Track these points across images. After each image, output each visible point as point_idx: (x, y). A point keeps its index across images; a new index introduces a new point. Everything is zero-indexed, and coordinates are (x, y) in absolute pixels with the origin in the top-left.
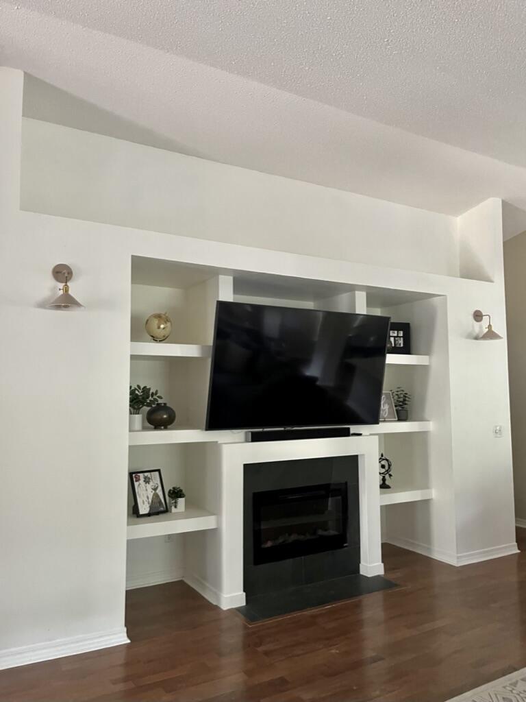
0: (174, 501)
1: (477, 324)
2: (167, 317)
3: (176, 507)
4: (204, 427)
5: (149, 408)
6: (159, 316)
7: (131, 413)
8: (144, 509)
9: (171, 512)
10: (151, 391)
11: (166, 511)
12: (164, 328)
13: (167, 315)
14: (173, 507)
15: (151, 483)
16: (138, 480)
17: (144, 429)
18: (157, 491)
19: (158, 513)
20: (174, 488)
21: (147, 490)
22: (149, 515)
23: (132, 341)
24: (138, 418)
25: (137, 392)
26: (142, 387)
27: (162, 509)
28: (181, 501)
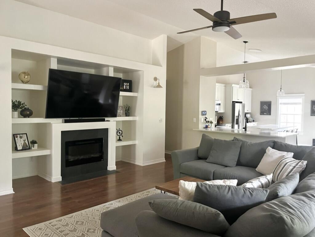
0: (33, 145)
1: (155, 82)
2: (28, 73)
3: (33, 147)
4: (45, 117)
5: (21, 110)
6: (24, 73)
7: (13, 111)
8: (20, 148)
9: (31, 149)
10: (22, 103)
11: (30, 148)
12: (27, 78)
13: (28, 72)
14: (32, 147)
15: (23, 138)
16: (17, 137)
17: (19, 117)
18: (26, 141)
19: (26, 150)
20: (33, 140)
21: (21, 141)
22: (22, 150)
23: (12, 82)
24: (16, 113)
25: (15, 103)
26: (18, 101)
27: (28, 148)
28: (36, 145)
